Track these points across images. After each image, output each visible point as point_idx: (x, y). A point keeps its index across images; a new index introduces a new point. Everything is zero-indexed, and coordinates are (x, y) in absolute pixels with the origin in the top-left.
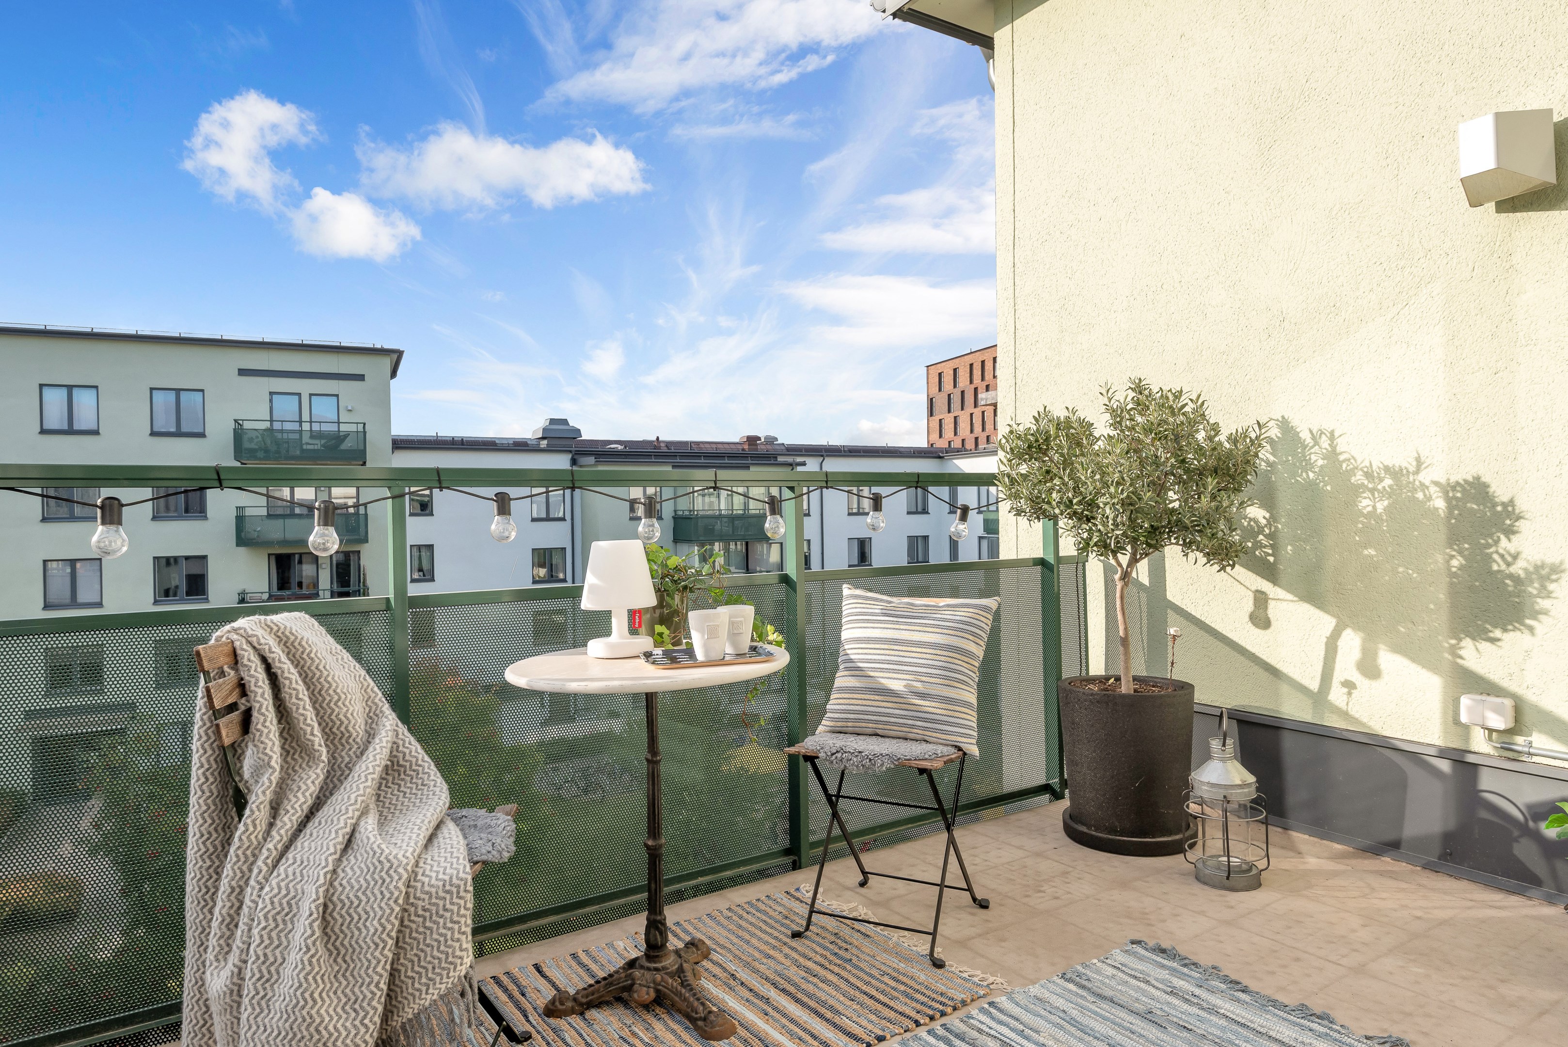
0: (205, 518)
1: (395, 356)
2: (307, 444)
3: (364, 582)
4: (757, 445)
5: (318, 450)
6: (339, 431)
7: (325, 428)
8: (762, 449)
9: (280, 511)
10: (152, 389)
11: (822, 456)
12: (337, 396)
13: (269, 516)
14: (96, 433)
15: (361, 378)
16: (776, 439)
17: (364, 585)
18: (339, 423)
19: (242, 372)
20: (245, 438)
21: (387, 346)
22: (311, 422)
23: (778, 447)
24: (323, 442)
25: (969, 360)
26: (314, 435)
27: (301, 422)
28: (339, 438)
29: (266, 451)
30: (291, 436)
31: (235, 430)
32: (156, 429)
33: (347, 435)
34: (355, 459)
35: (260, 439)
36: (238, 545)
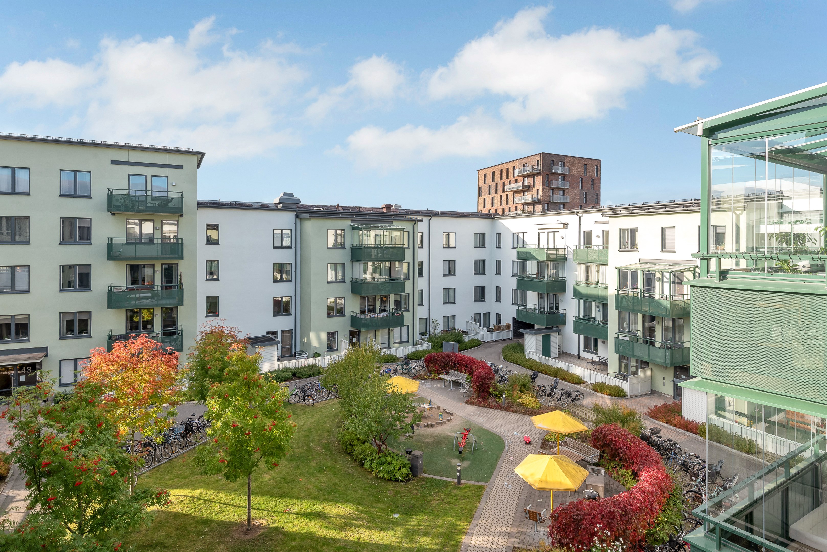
0: (90, 243)
1: (200, 156)
2: (149, 203)
3: (180, 281)
4: (390, 209)
5: (155, 207)
6: (168, 196)
7: (160, 194)
8: (393, 211)
9: (133, 241)
10: (61, 171)
11: (430, 216)
12: (167, 177)
13: (127, 243)
14: (28, 194)
15: (180, 167)
16: (401, 207)
17: (180, 283)
18: (168, 192)
19: (113, 162)
20: (114, 199)
21: (195, 150)
22: (152, 191)
23: (401, 211)
24: (159, 202)
25: (500, 167)
26: (153, 198)
27: (146, 191)
28: (168, 200)
29: (126, 207)
30: (140, 199)
31: (108, 194)
32: (63, 193)
33: (172, 199)
34: (177, 212)
35: (123, 200)
36: (108, 260)
